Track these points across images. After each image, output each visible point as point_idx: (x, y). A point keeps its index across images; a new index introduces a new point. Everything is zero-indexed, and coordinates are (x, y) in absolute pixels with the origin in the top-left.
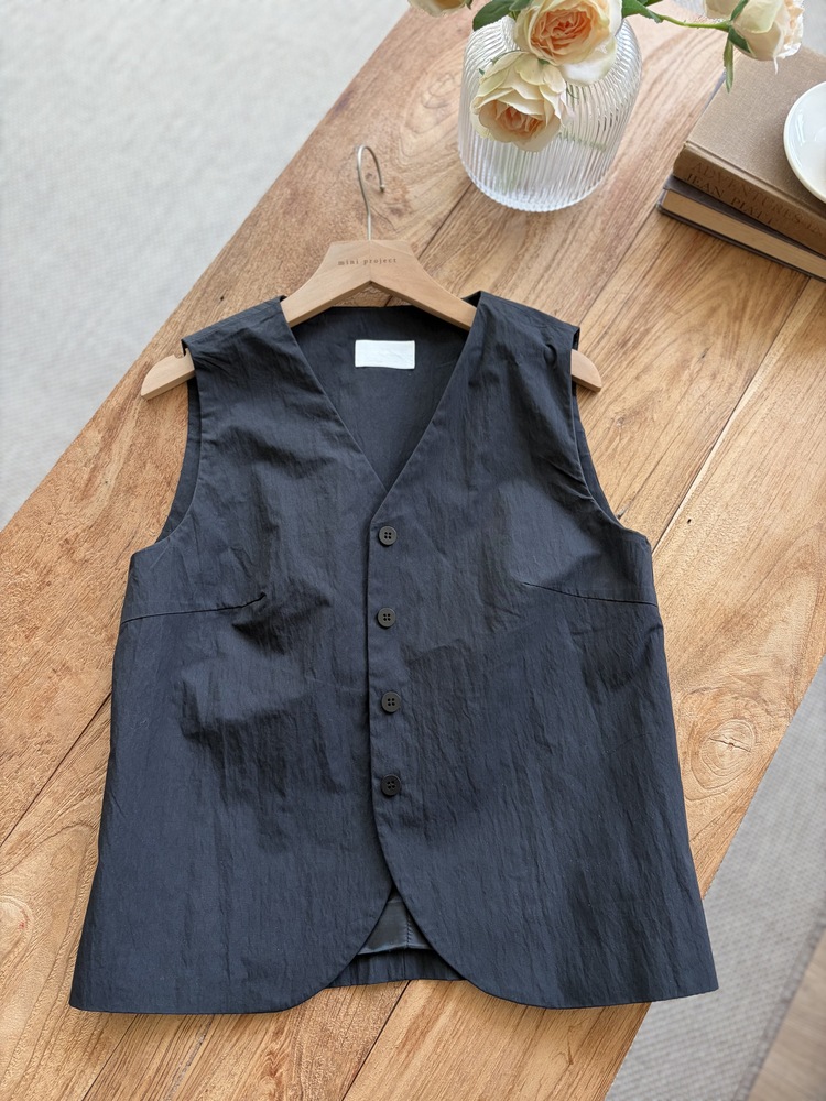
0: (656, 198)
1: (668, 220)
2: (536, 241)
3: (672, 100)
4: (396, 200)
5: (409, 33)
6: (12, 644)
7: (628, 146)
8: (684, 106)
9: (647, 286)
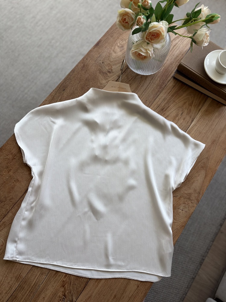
0: (172, 74)
1: (175, 80)
2: (143, 82)
3: (178, 51)
4: (109, 69)
5: (115, 28)
6: (4, 173)
7: (167, 61)
8: (181, 52)
9: (169, 96)
